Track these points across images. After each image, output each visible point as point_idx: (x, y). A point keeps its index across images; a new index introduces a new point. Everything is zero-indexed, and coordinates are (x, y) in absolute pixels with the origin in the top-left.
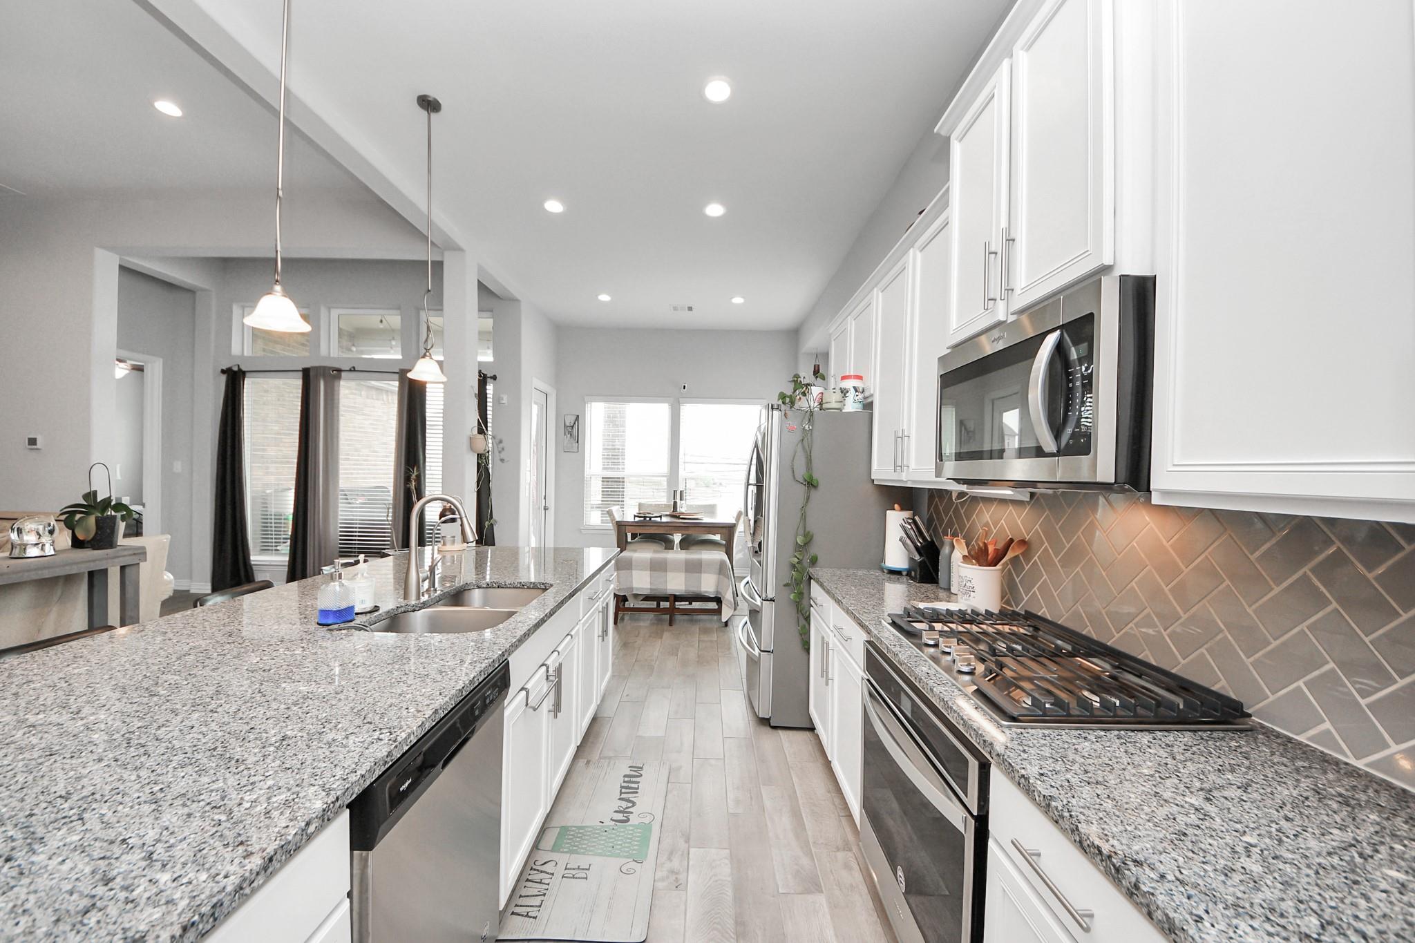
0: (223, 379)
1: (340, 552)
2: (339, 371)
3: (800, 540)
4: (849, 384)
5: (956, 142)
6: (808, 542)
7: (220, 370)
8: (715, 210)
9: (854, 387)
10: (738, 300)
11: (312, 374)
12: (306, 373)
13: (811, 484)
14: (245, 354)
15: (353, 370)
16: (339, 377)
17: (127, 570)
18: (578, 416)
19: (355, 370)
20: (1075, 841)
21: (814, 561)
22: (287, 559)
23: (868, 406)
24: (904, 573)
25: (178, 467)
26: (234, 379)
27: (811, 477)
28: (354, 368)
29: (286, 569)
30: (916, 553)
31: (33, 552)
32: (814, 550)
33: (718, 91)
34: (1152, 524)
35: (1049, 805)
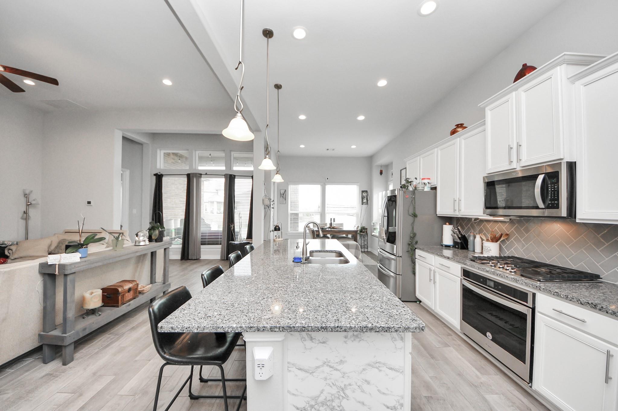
0: (154, 178)
1: (201, 243)
2: (201, 174)
3: (412, 235)
4: (426, 181)
5: (488, 111)
6: (415, 236)
7: (153, 174)
8: (361, 118)
9: (428, 182)
10: (354, 147)
11: (191, 175)
12: (189, 176)
13: (415, 216)
14: (161, 168)
15: (206, 174)
16: (201, 177)
17: (167, 250)
18: (285, 190)
19: (207, 174)
20: (579, 303)
21: (417, 243)
22: (181, 246)
23: (434, 189)
24: (451, 246)
25: (135, 211)
26: (159, 178)
27: (415, 213)
28: (206, 173)
29: (181, 250)
30: (458, 239)
31: (142, 243)
32: (417, 238)
33: (382, 83)
34: (561, 228)
35: (568, 297)
